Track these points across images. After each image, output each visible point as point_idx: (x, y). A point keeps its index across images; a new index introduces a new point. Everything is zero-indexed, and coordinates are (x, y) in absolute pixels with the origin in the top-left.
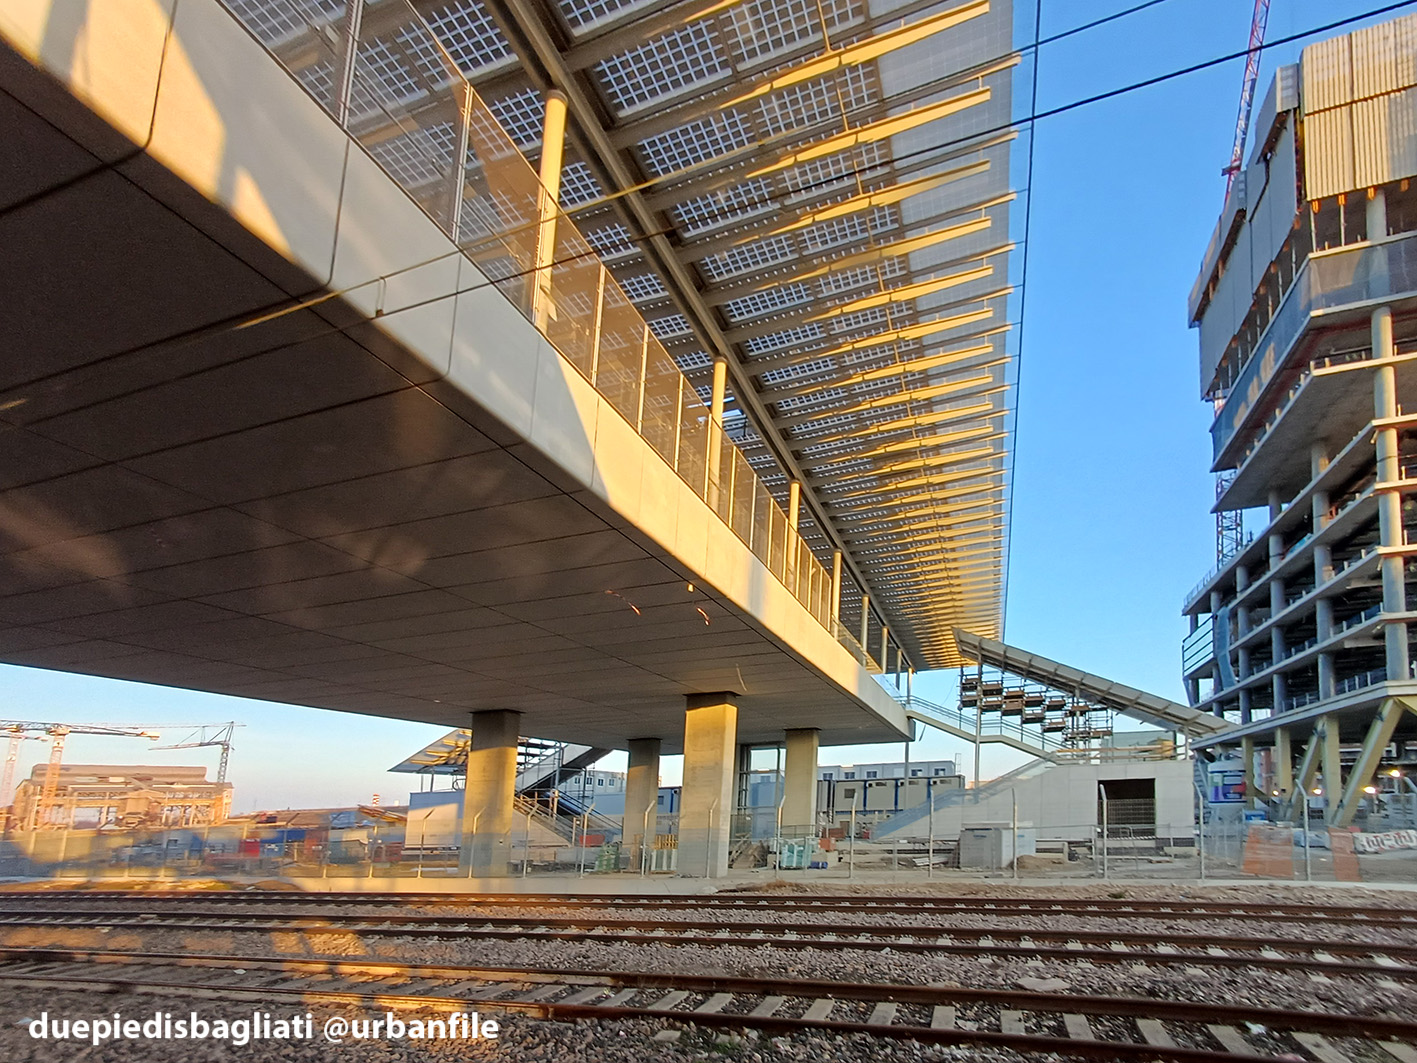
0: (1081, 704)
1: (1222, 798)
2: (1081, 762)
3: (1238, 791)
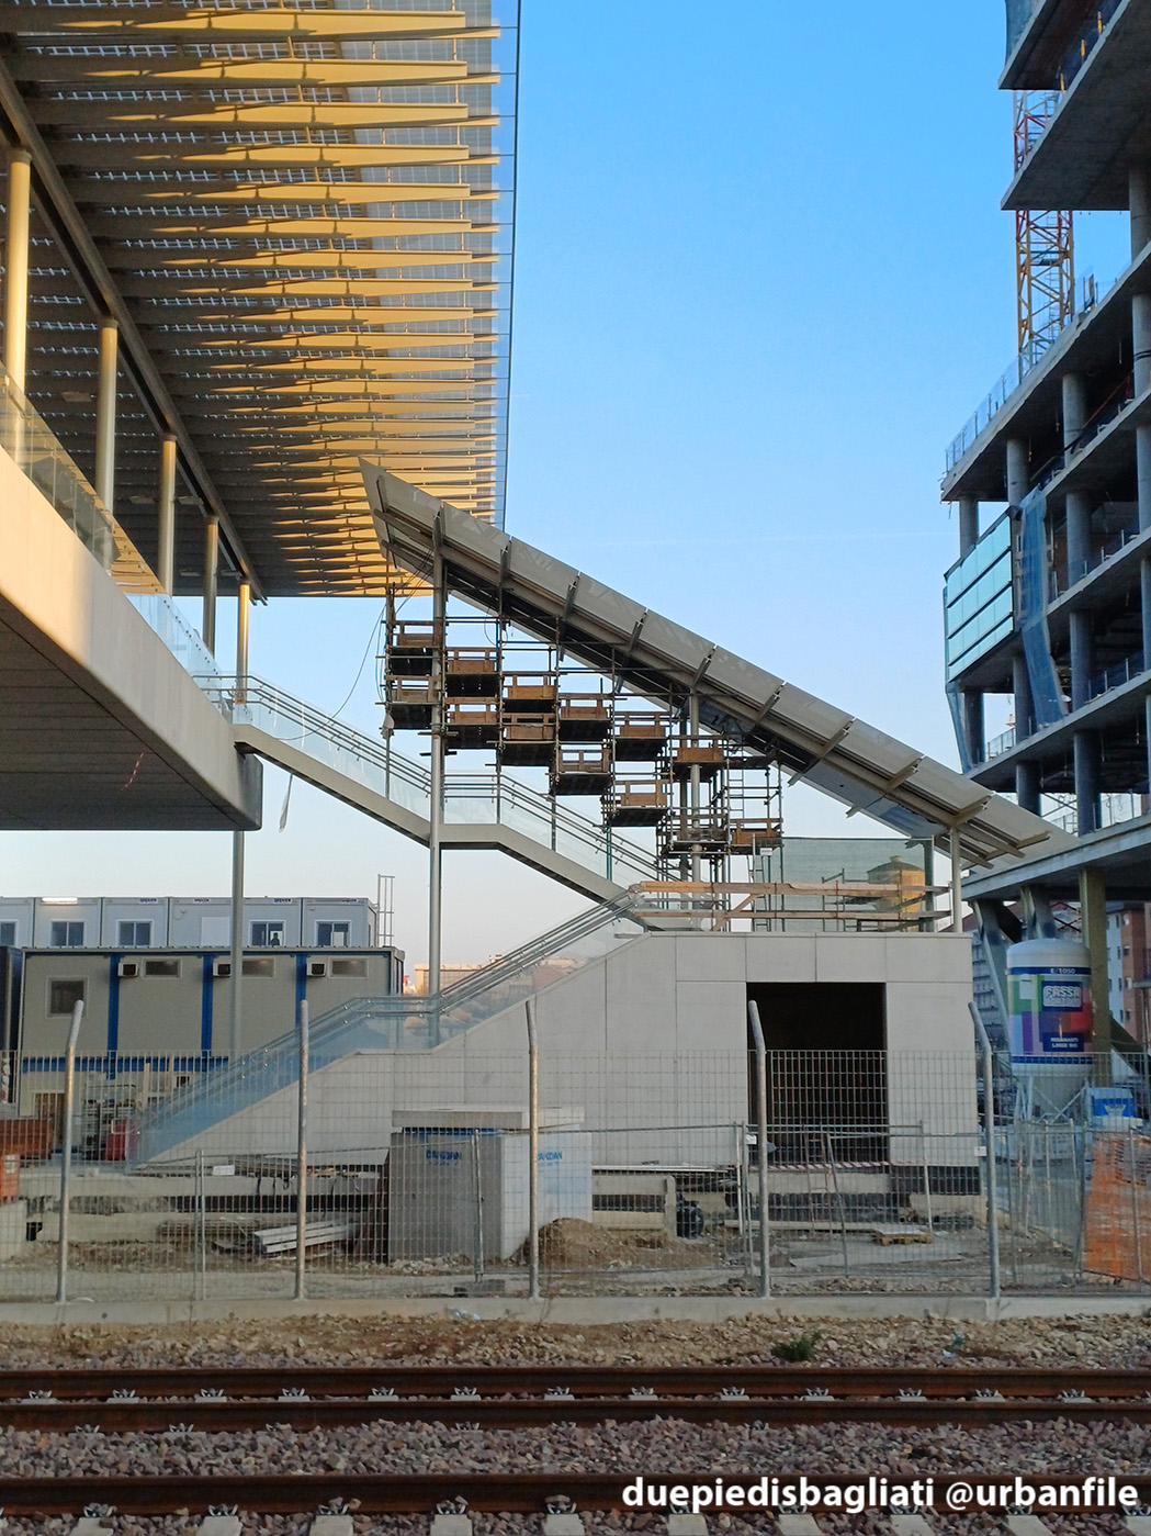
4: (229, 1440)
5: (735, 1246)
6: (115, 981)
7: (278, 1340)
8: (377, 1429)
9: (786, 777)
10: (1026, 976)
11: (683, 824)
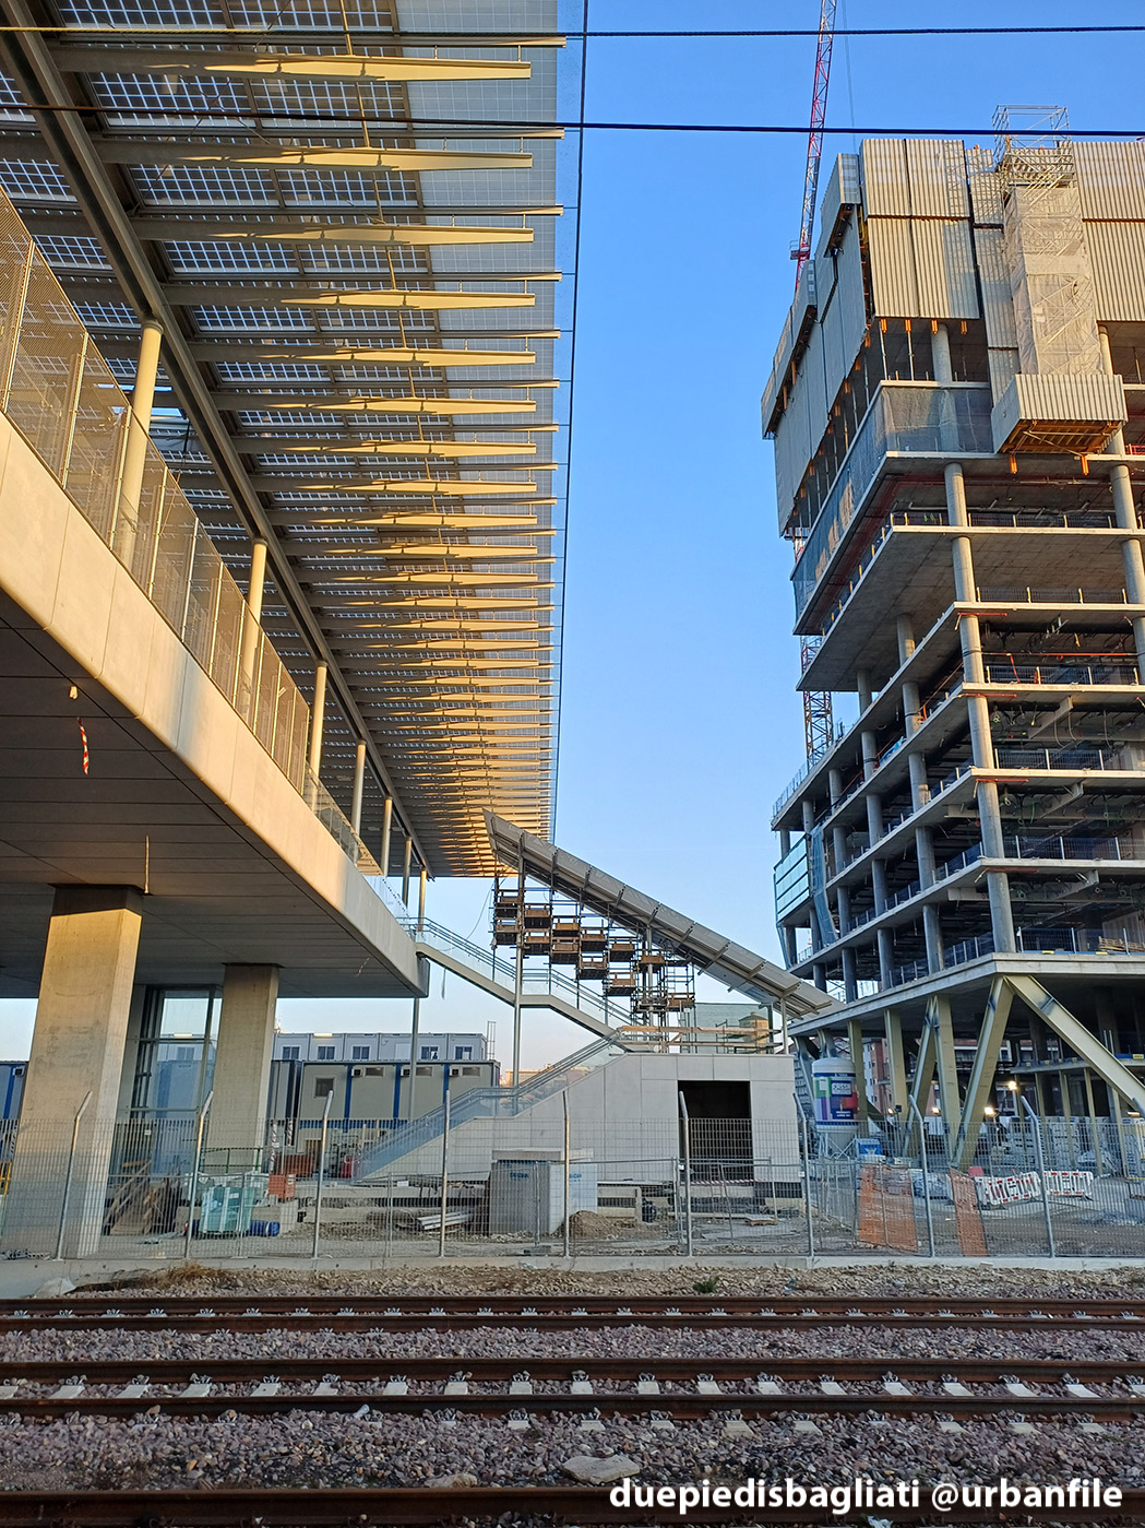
0: (654, 953)
1: (830, 1118)
2: (656, 1049)
3: (850, 1107)
4: (402, 1338)
5: (673, 1227)
6: (350, 1078)
7: (430, 1280)
8: (481, 1332)
9: (696, 971)
10: (822, 1078)
11: (644, 995)
